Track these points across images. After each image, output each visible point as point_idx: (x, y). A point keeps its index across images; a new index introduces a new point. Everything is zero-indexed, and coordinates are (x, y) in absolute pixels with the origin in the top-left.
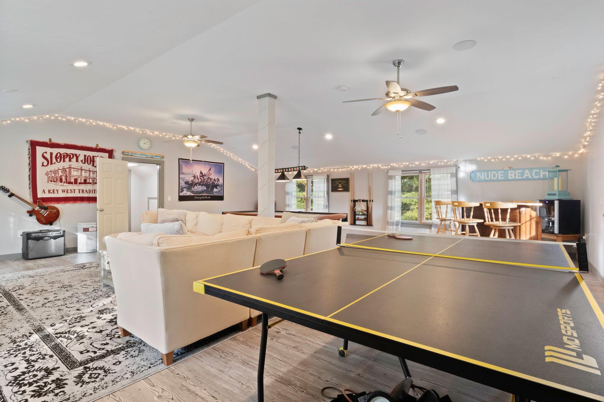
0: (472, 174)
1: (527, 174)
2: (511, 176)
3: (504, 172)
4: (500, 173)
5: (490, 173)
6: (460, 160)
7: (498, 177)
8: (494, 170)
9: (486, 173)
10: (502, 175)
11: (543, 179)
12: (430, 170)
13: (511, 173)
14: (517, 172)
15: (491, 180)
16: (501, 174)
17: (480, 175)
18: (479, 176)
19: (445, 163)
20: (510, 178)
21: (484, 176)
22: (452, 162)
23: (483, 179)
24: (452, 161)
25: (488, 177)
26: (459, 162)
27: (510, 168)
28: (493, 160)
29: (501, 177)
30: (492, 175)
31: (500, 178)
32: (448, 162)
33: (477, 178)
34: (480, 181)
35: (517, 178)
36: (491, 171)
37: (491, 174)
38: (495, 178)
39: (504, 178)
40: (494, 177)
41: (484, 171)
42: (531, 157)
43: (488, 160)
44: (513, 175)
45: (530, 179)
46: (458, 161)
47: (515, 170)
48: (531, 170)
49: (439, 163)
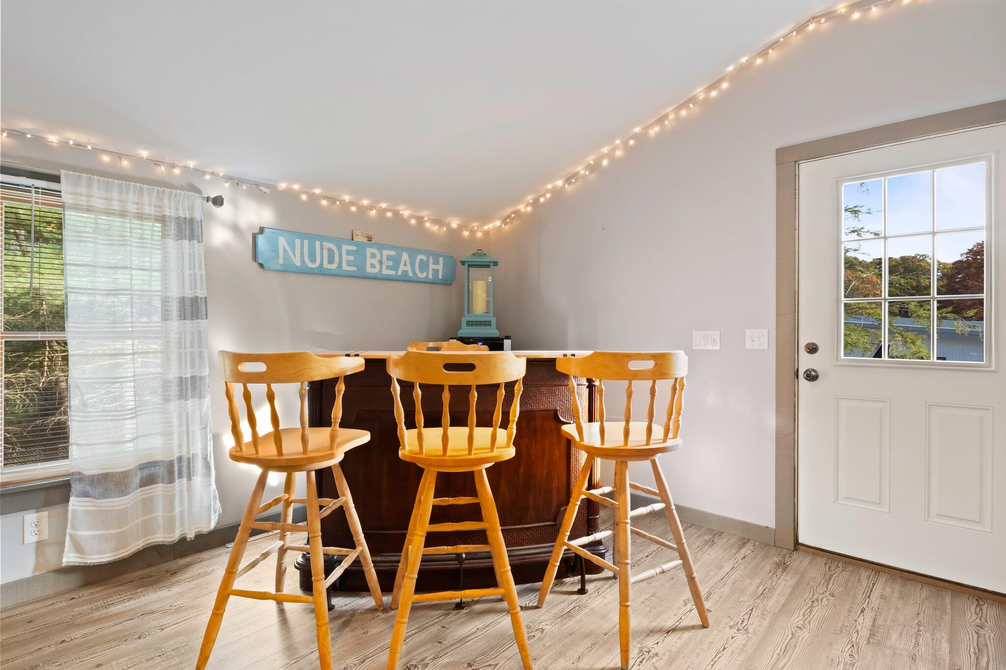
0: (261, 239)
1: (405, 265)
2: (373, 266)
3: (355, 248)
4: (347, 250)
5: (318, 243)
6: (210, 170)
7: (340, 265)
8: (330, 239)
9: (306, 242)
10: (351, 258)
11: (432, 283)
12: (56, 179)
13: (373, 256)
14: (386, 253)
15: (321, 272)
16: (349, 253)
17: (288, 248)
18: (285, 250)
19: (138, 161)
20: (369, 270)
21: (302, 254)
22: (177, 171)
23: (298, 264)
24: (173, 166)
25: (312, 258)
26: (208, 177)
27: (370, 239)
28: (324, 203)
29: (349, 263)
30: (325, 252)
31: (345, 267)
32: (157, 163)
33: (278, 257)
34: (287, 270)
35: (386, 272)
36: (323, 238)
37: (322, 249)
38: (334, 266)
39: (355, 269)
40: (331, 261)
41: (302, 236)
42: (411, 216)
43: (312, 196)
44: (375, 262)
45: (410, 281)
46: (204, 173)
47: (381, 247)
48: (413, 253)
49: (106, 158)
